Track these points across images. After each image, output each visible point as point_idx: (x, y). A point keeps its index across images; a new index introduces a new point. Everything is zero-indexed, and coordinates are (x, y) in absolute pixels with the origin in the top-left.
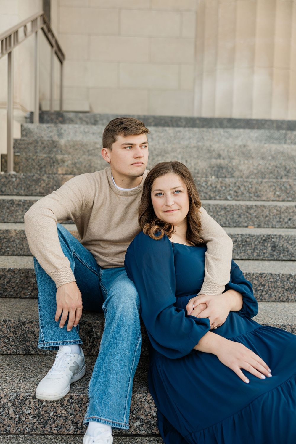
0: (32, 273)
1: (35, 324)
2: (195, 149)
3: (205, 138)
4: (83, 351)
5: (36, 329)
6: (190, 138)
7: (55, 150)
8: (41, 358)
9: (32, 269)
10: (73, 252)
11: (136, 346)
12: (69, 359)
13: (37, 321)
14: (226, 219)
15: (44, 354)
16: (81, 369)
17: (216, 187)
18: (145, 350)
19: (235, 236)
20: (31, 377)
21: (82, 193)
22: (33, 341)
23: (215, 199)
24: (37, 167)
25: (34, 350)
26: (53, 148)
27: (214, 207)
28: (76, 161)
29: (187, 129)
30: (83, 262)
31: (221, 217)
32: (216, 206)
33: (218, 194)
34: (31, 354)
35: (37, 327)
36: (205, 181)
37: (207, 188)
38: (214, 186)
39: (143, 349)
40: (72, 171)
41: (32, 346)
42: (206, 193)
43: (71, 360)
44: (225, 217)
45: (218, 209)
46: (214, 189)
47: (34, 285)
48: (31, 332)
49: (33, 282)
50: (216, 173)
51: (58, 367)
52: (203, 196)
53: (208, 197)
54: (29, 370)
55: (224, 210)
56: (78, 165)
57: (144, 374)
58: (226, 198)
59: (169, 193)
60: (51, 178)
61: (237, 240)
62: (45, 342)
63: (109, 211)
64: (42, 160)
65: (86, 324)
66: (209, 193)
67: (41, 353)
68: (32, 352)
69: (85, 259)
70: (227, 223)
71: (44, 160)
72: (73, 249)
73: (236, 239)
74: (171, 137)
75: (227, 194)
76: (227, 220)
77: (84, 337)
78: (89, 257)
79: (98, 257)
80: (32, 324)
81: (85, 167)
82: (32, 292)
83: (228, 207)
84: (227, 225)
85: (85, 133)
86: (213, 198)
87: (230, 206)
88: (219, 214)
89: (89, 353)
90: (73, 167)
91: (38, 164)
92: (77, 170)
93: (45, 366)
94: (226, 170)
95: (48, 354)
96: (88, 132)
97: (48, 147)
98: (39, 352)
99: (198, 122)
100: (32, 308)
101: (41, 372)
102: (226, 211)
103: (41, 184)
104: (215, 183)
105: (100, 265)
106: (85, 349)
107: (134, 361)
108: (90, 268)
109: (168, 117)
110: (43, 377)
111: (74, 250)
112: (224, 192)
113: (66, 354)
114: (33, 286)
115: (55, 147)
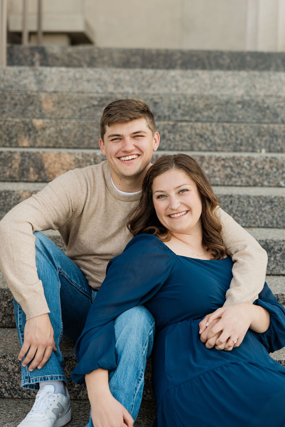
0: (3, 294)
1: (8, 359)
2: (240, 106)
3: (258, 86)
4: (70, 393)
5: (10, 365)
6: (234, 87)
7: (31, 108)
8: (17, 402)
9: (3, 289)
10: (59, 269)
11: (136, 389)
12: (51, 400)
13: (11, 355)
14: (273, 217)
15: (19, 397)
16: (66, 413)
17: (263, 168)
18: (147, 393)
19: (280, 243)
20: (5, 423)
21: (69, 198)
22: (6, 381)
23: (262, 186)
24: (5, 136)
25: (7, 392)
26: (29, 106)
27: (255, 199)
28: (62, 127)
29: (230, 73)
30: (71, 282)
31: (266, 213)
32: (258, 199)
33: (266, 179)
34: (4, 398)
35: (11, 364)
36: (247, 159)
37: (250, 170)
38: (260, 166)
39: (144, 392)
40: (57, 142)
41: (5, 388)
42: (250, 177)
43: (54, 401)
44: (272, 214)
45: (261, 202)
46: (261, 171)
47: (5, 310)
48: (4, 369)
49: (4, 306)
50: (268, 145)
51: (38, 408)
52: (244, 181)
53: (251, 183)
54: (2, 415)
55: (270, 203)
56: (65, 134)
57: (143, 421)
58: (279, 183)
59: (173, 194)
60: (26, 156)
61: (283, 248)
62: (31, 379)
63: (104, 220)
64: (13, 126)
65: (73, 360)
66: (253, 177)
67: (16, 396)
68: (5, 395)
69: (74, 278)
70: (275, 222)
71: (15, 127)
72: (58, 265)
73: (281, 246)
74: (206, 85)
75: (279, 178)
76: (275, 218)
77: (70, 375)
78: (78, 276)
79: (89, 276)
80: (5, 360)
81: (75, 136)
82: (3, 319)
83: (276, 200)
84: (275, 225)
85: (76, 79)
86: (260, 185)
87: (279, 199)
88: (263, 209)
89: (76, 397)
90: (57, 137)
91: (7, 132)
92: (64, 140)
93: (21, 410)
94: (282, 141)
95: (26, 397)
96: (81, 78)
97: (21, 104)
98: (13, 394)
99: (248, 58)
100: (4, 340)
101: (17, 417)
102: (273, 205)
103: (12, 165)
104: (261, 163)
105: (92, 286)
106: (71, 392)
107: (133, 407)
108: (80, 289)
109: (203, 52)
110: (20, 422)
111: (60, 267)
112: (275, 175)
113: (48, 393)
114: (4, 312)
115: (32, 103)
